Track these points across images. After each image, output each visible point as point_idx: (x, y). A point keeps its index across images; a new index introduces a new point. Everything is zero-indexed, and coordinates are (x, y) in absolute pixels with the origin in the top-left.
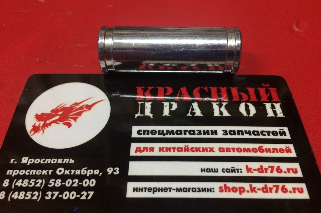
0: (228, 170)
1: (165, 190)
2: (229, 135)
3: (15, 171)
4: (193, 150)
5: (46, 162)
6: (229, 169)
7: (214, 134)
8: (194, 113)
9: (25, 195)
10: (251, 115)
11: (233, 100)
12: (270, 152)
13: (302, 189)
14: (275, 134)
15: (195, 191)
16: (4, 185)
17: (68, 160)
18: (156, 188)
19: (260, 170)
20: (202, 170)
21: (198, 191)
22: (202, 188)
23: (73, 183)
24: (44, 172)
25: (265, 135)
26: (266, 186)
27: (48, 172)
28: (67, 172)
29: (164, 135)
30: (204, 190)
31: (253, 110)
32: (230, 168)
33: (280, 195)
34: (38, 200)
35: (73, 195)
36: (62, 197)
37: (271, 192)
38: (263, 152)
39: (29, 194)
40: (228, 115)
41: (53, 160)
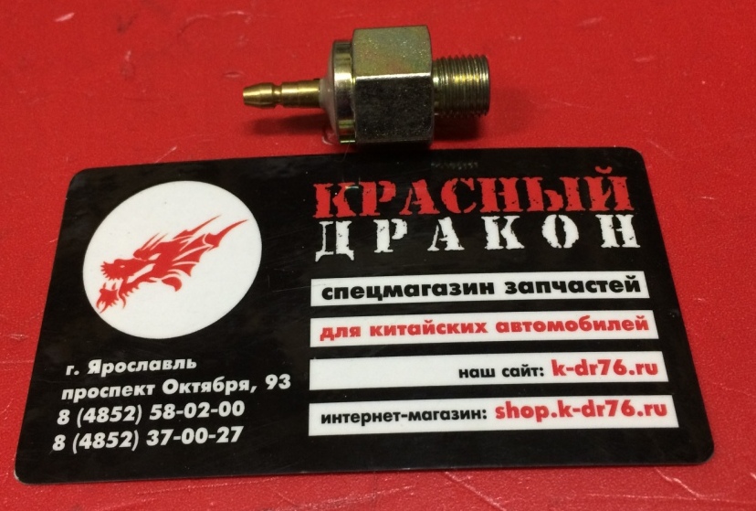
0: (514, 372)
1: (387, 417)
3: (78, 391)
4: (443, 329)
5: (138, 369)
6: (517, 370)
7: (487, 291)
8: (445, 244)
11: (529, 210)
12: (604, 329)
13: (663, 407)
14: (617, 288)
15: (448, 418)
16: (60, 422)
18: (368, 414)
19: (581, 370)
20: (462, 374)
21: (453, 418)
22: (462, 412)
23: (199, 411)
24: (139, 390)
25: (595, 291)
26: (591, 402)
27: (145, 390)
28: (184, 388)
29: (380, 299)
30: (465, 415)
31: (572, 234)
32: (520, 367)
33: (620, 421)
34: (134, 449)
36: (180, 441)
37: (601, 414)
38: (589, 328)
39: (113, 435)
40: (518, 245)
41: (153, 362)
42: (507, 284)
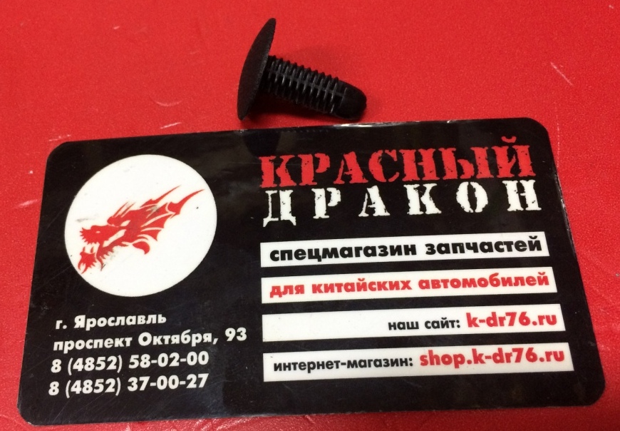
17: (154, 317)
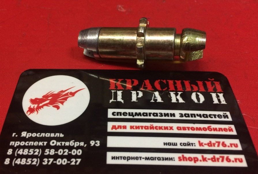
0: (185, 144)
1: (137, 158)
2: (184, 116)
3: (16, 142)
4: (157, 128)
5: (41, 136)
6: (186, 144)
7: (173, 116)
8: (156, 100)
9: (26, 161)
10: (201, 102)
12: (217, 131)
13: (242, 159)
14: (220, 117)
15: (160, 160)
16: (8, 153)
18: (129, 157)
19: (210, 145)
20: (165, 144)
21: (162, 160)
22: (165, 158)
23: (64, 152)
24: (41, 144)
25: (212, 118)
26: (214, 156)
27: (43, 144)
28: (59, 144)
29: (133, 117)
30: (166, 159)
31: (202, 99)
32: (186, 143)
34: (37, 165)
35: (64, 162)
36: (56, 163)
37: (218, 161)
38: (211, 130)
39: (29, 160)
40: (183, 101)
41: (47, 134)
42: (180, 114)
